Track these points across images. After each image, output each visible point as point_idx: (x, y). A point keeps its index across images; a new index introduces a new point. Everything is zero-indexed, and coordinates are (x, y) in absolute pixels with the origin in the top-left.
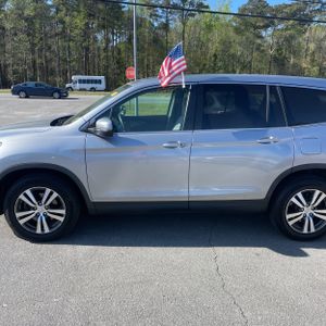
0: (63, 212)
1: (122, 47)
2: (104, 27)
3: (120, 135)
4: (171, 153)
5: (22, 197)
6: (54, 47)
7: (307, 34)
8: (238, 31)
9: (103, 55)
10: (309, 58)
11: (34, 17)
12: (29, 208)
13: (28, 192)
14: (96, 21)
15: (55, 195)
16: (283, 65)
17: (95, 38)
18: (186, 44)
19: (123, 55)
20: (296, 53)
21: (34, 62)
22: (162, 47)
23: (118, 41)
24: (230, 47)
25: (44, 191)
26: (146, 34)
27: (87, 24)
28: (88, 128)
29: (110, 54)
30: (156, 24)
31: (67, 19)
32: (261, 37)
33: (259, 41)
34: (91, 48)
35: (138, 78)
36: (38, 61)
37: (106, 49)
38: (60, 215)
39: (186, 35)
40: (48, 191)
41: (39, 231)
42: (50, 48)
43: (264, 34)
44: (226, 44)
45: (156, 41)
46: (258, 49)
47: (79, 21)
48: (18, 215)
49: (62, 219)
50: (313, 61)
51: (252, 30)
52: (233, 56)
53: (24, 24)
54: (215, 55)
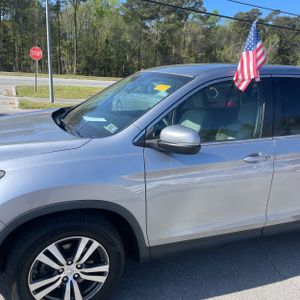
0: (106, 268)
1: (9, 26)
7: (185, 28)
8: (126, 20)
10: (186, 50)
12: (51, 271)
16: (167, 54)
18: (79, 27)
20: (177, 44)
23: (1, 18)
24: (121, 34)
26: (36, 14)
32: (147, 28)
33: (145, 31)
38: (99, 274)
40: (84, 240)
43: (148, 24)
44: (116, 29)
46: (145, 38)
50: (190, 52)
51: (139, 20)
52: (124, 43)
54: (107, 41)
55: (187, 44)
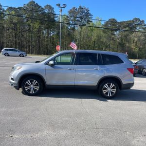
0: (38, 87)
1: (55, 37)
2: (47, 28)
3: (56, 66)
4: (70, 71)
5: (27, 82)
6: (25, 36)
7: (134, 34)
8: (104, 32)
9: (46, 40)
10: (134, 44)
11: (17, 23)
12: (29, 86)
13: (29, 81)
14: (44, 26)
15: (37, 82)
16: (123, 46)
17: (43, 32)
18: (82, 36)
19: (55, 40)
20: (129, 42)
21: (16, 42)
22: (72, 37)
23: (53, 34)
24: (101, 38)
25: (33, 81)
26: (65, 32)
27: (40, 27)
28: (47, 63)
29: (49, 39)
30: (69, 28)
31: (32, 24)
33: (113, 36)
34: (41, 36)
35: (61, 50)
36: (18, 41)
37: (47, 37)
38: (37, 88)
39: (82, 33)
40: (35, 81)
41: (31, 92)
42: (23, 36)
43: (115, 33)
44: (99, 37)
45: (69, 34)
46: (113, 39)
47: (37, 25)
48: (25, 88)
49: (38, 89)
50: (136, 45)
51: (110, 31)
52: (102, 42)
53: (12, 25)
54: (94, 42)
55: (135, 41)
